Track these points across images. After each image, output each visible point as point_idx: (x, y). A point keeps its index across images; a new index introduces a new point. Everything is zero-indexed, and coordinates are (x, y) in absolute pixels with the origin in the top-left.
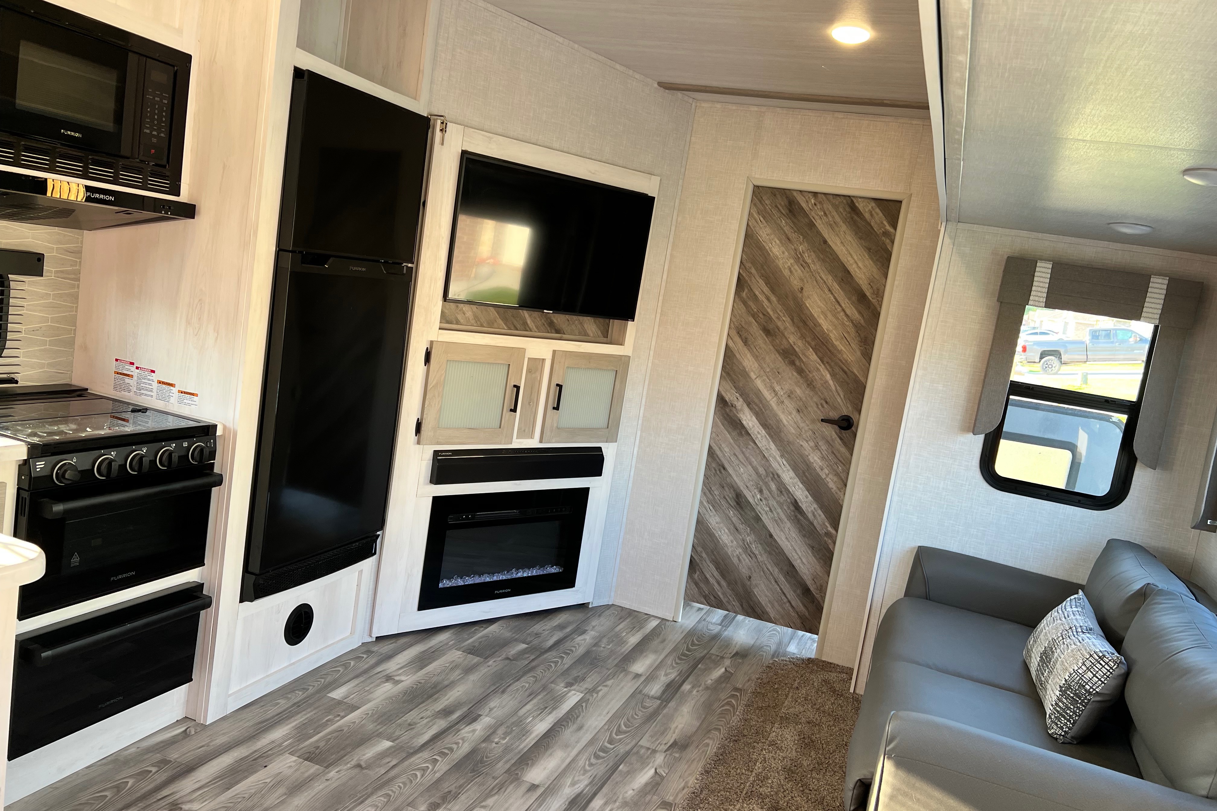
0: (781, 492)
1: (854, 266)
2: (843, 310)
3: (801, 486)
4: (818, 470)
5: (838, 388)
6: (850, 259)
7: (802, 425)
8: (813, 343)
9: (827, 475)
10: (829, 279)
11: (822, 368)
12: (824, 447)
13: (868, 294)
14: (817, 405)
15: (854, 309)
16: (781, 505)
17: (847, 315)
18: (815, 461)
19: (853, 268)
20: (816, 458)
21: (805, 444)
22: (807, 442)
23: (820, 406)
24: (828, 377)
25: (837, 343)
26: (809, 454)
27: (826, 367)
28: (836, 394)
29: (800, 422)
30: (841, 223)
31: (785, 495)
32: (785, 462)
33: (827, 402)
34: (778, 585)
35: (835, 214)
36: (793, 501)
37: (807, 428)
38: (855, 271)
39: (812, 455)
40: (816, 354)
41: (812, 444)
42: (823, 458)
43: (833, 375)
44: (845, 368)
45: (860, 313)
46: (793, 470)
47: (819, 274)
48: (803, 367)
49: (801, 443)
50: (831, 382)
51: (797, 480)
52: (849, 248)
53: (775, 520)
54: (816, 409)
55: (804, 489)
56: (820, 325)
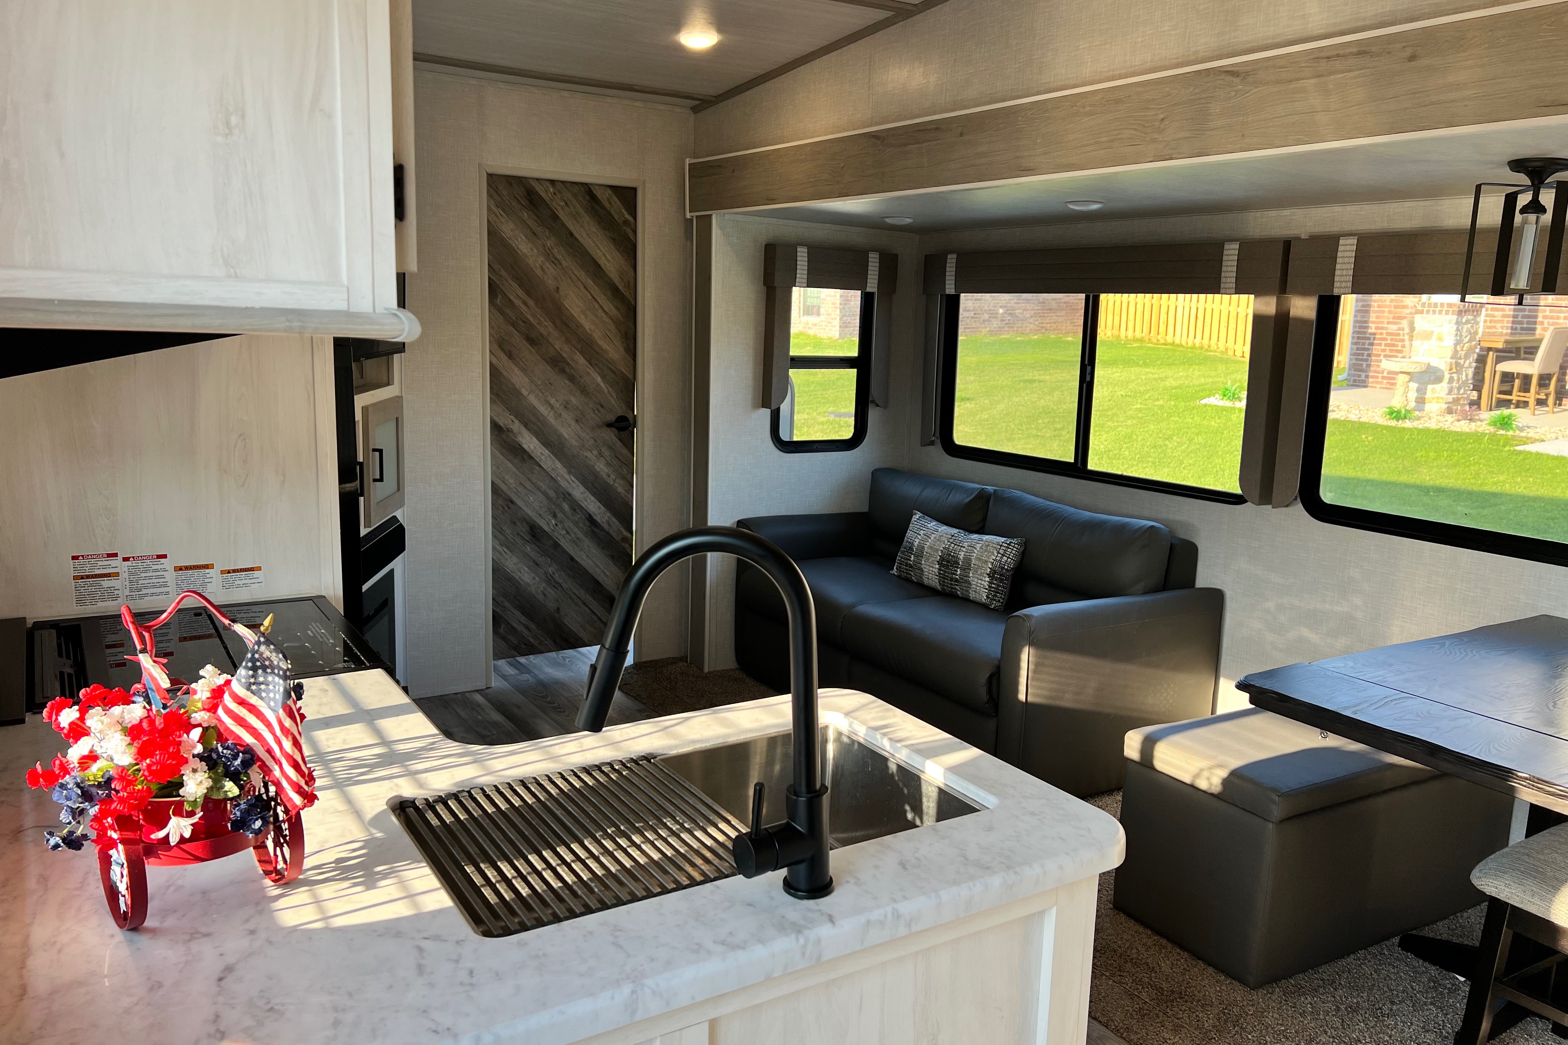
0: (575, 510)
1: (603, 258)
2: (601, 307)
3: (593, 498)
4: (605, 476)
5: (610, 389)
6: (598, 251)
7: (583, 435)
8: (579, 346)
9: (614, 481)
10: (582, 275)
11: (591, 371)
12: (607, 453)
13: (620, 287)
14: (593, 410)
15: (611, 305)
16: (576, 524)
17: (605, 312)
18: (601, 469)
19: (602, 262)
20: (602, 466)
21: (588, 454)
22: (591, 451)
23: (597, 412)
24: (599, 379)
25: (601, 343)
26: (595, 464)
27: (595, 369)
28: (609, 396)
29: (580, 432)
30: (584, 213)
31: (579, 512)
32: (573, 478)
33: (602, 406)
34: (587, 606)
35: (575, 203)
36: (587, 516)
37: (588, 437)
38: (605, 264)
39: (597, 464)
40: (584, 357)
41: (595, 452)
42: (608, 464)
43: (603, 377)
44: (612, 368)
45: (617, 308)
46: (582, 484)
47: (572, 270)
48: (574, 373)
49: (586, 454)
50: (602, 385)
51: (588, 494)
52: (594, 239)
53: (574, 541)
54: (593, 415)
55: (596, 500)
56: (582, 326)
